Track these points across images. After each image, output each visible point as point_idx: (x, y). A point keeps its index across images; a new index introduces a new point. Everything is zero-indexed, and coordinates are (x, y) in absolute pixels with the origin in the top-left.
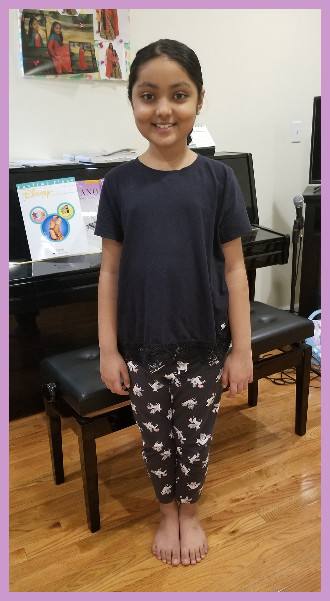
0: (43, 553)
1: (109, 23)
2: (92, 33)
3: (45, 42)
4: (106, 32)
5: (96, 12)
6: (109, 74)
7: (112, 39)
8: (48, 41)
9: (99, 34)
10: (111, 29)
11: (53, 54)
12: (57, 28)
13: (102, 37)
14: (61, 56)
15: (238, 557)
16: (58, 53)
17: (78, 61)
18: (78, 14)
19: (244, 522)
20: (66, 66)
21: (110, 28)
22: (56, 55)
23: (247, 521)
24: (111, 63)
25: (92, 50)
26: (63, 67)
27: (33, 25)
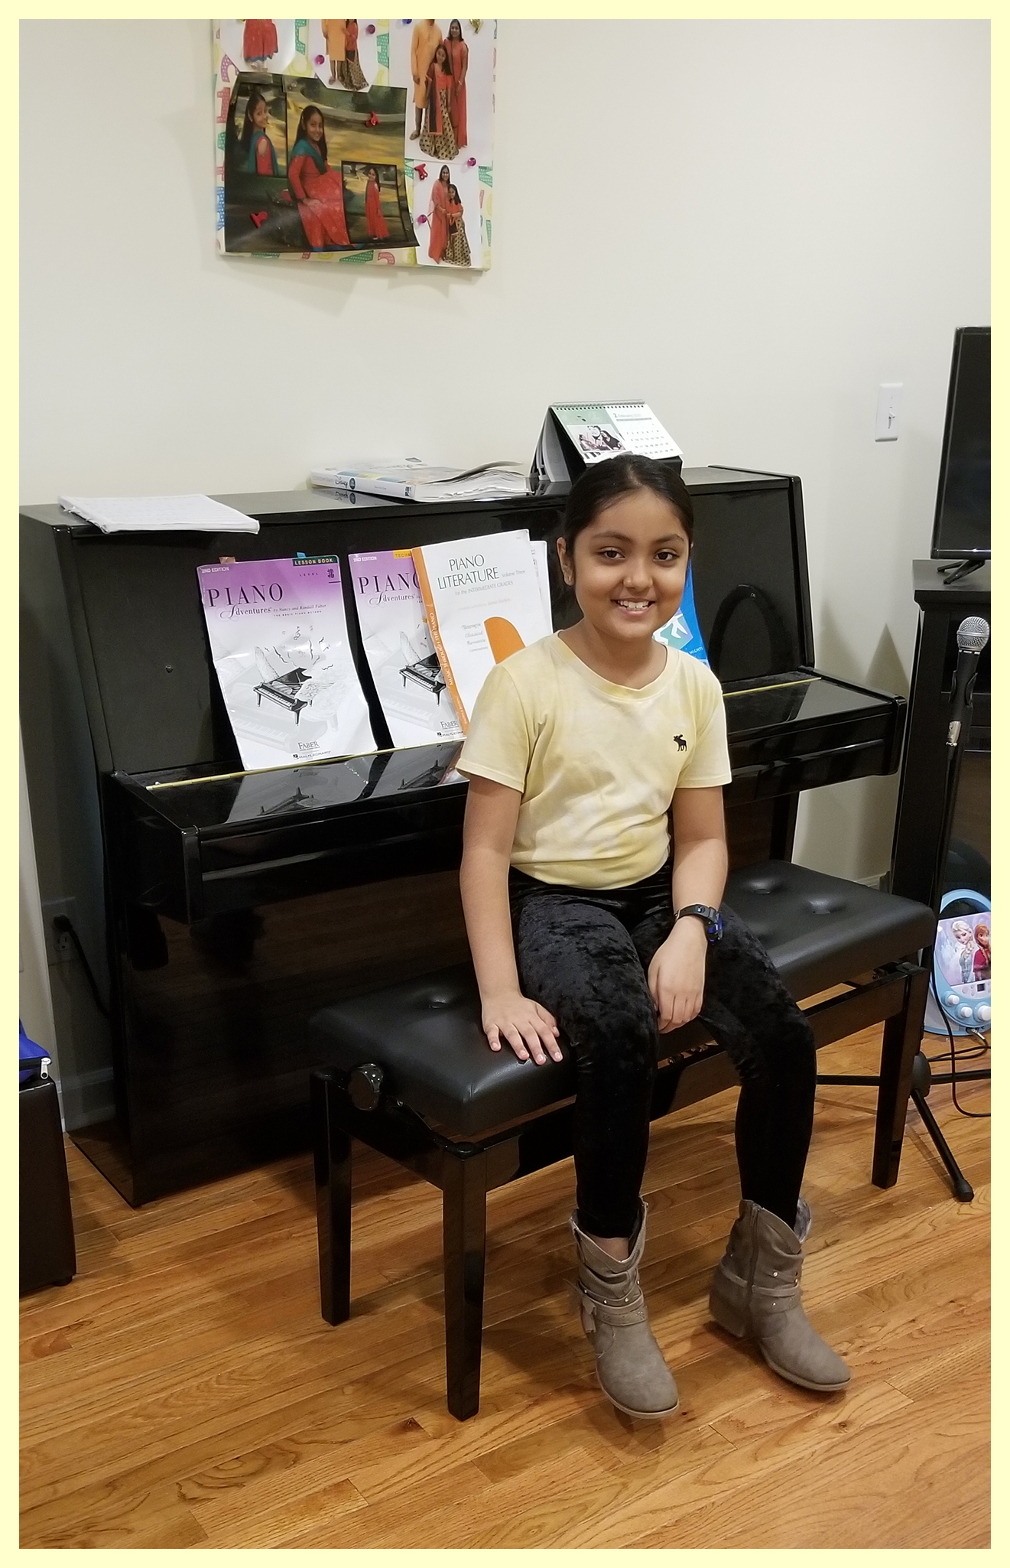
0: (400, 1488)
1: (444, 113)
2: (402, 139)
3: (282, 162)
4: (435, 137)
5: (413, 82)
6: (438, 252)
7: (449, 155)
8: (290, 160)
9: (417, 142)
10: (449, 127)
11: (301, 194)
12: (313, 125)
13: (424, 150)
14: (321, 202)
15: (867, 1476)
16: (313, 192)
17: (363, 215)
18: (370, 86)
19: (861, 1404)
20: (334, 229)
21: (446, 126)
22: (308, 197)
23: (868, 1402)
24: (443, 219)
25: (399, 187)
26: (326, 231)
27: (255, 115)
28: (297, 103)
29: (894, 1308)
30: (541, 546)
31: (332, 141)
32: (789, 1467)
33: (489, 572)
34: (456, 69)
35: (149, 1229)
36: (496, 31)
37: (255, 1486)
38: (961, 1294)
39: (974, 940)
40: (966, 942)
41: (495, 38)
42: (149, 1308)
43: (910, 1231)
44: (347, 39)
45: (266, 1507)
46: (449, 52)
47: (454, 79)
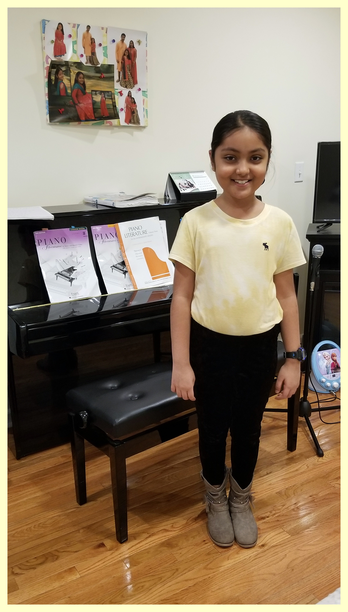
0: (94, 570)
1: (128, 73)
3: (69, 91)
4: (125, 81)
5: (117, 63)
6: (128, 121)
7: (131, 87)
8: (72, 90)
9: (119, 83)
10: (130, 78)
11: (77, 102)
12: (80, 78)
13: (122, 86)
14: (84, 104)
15: (269, 566)
16: (81, 101)
17: (100, 109)
18: (101, 64)
19: (271, 537)
20: (89, 114)
22: (79, 103)
23: (274, 536)
24: (130, 109)
25: (113, 99)
26: (86, 115)
27: (59, 75)
28: (74, 71)
29: (289, 499)
30: (164, 222)
31: (87, 83)
32: (240, 562)
33: (144, 231)
34: (132, 59)
35: (21, 468)
36: (146, 44)
37: (40, 569)
38: (314, 493)
39: (331, 359)
40: (328, 359)
41: (146, 47)
42: (15, 498)
43: (298, 469)
44: (92, 48)
45: (42, 577)
46: (129, 52)
47: (132, 61)
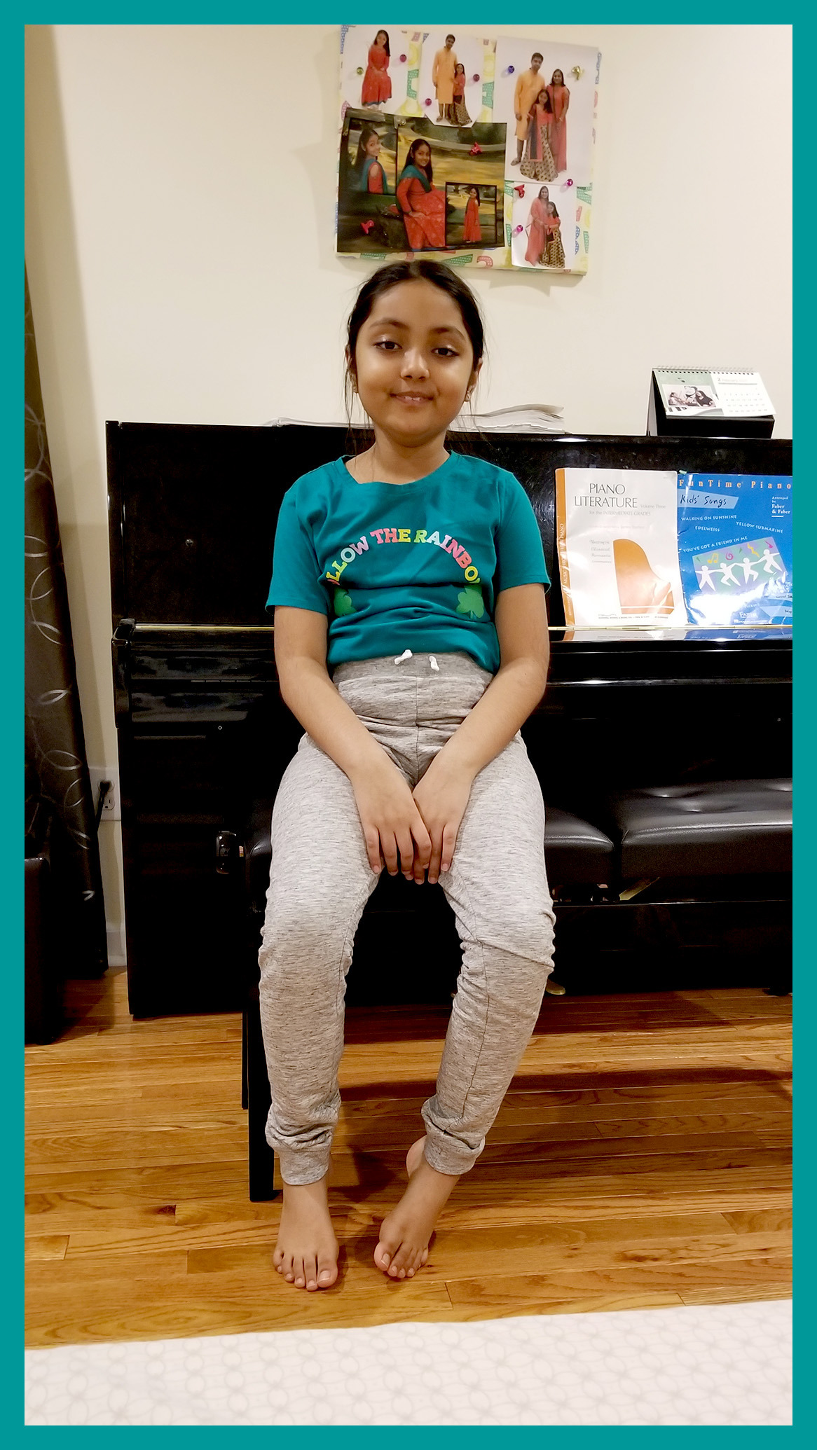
0: (106, 1253)
1: (544, 143)
4: (535, 163)
5: (515, 120)
6: (535, 256)
7: (549, 178)
8: (398, 182)
9: (518, 167)
10: (549, 155)
11: (407, 208)
12: (421, 154)
13: (524, 174)
14: (425, 214)
16: (418, 207)
17: (462, 224)
18: (474, 122)
20: (434, 235)
21: (546, 154)
22: (414, 210)
24: (541, 231)
25: (497, 202)
26: (426, 237)
27: (368, 146)
28: (407, 138)
34: (557, 109)
41: (597, 83)
44: (455, 86)
46: (551, 94)
47: (555, 115)
